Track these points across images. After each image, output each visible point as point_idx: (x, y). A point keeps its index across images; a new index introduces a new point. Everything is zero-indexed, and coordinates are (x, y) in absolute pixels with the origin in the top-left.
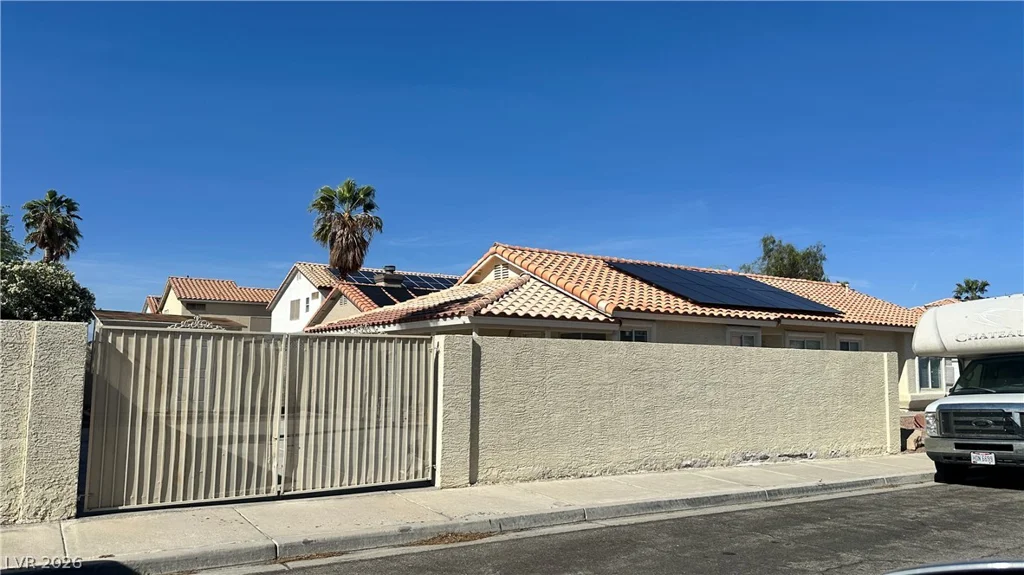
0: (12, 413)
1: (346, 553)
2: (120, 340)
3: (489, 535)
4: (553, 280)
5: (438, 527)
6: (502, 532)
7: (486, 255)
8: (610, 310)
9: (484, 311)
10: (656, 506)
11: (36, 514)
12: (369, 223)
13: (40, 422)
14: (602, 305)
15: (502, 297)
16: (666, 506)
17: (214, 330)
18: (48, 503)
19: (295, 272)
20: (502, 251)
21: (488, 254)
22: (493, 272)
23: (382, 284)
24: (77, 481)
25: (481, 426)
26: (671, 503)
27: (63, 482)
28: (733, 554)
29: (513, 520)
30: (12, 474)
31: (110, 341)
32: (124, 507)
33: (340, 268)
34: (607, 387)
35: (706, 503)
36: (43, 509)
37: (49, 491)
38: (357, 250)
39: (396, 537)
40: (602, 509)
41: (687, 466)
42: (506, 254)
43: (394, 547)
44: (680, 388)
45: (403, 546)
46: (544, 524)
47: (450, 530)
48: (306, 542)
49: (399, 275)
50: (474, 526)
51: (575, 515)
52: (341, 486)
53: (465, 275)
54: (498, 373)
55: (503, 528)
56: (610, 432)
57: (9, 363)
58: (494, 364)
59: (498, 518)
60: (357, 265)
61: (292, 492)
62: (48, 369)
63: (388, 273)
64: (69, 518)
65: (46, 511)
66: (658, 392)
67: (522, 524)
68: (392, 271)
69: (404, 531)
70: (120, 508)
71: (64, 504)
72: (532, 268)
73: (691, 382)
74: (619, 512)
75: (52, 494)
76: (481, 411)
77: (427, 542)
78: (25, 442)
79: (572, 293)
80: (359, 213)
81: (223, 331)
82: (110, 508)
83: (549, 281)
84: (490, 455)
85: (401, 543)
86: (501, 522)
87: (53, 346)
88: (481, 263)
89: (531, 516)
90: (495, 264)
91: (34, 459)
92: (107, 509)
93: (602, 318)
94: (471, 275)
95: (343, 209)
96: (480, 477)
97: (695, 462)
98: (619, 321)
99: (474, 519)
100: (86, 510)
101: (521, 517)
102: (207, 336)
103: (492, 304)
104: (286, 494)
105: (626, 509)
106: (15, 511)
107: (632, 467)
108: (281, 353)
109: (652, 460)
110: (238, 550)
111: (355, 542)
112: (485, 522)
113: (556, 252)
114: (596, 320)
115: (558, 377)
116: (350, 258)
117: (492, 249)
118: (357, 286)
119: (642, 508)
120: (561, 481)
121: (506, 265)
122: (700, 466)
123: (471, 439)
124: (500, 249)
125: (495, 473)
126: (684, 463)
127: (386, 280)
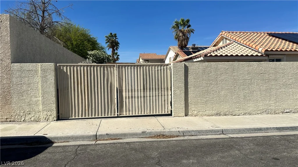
0: (37, 90)
1: (121, 139)
2: (65, 68)
3: (177, 136)
4: (242, 42)
5: (157, 132)
6: (184, 136)
7: (219, 36)
8: (263, 51)
9: (209, 55)
10: (260, 130)
11: (45, 119)
12: (189, 32)
13: (44, 93)
14: (260, 50)
15: (219, 49)
16: (265, 130)
17: (93, 64)
18: (48, 116)
19: (170, 50)
20: (224, 34)
21: (220, 35)
22: (222, 42)
23: (191, 50)
24: (55, 110)
25: (189, 96)
26: (267, 129)
27: (52, 110)
28: (278, 159)
29: (189, 132)
30: (39, 107)
31: (62, 69)
32: (71, 118)
33: (181, 46)
34: (247, 81)
35: (287, 129)
36: (47, 118)
37: (48, 113)
38: (186, 40)
39: (140, 134)
40: (232, 130)
41: (287, 112)
42: (225, 35)
43: (139, 138)
44: (284, 81)
45: (142, 138)
46: (203, 134)
47: (162, 133)
48: (107, 134)
49: (197, 47)
50: (172, 133)
51: (218, 131)
52: (138, 114)
53: (212, 44)
54: (196, 76)
55: (184, 134)
56: (248, 98)
57: (34, 76)
58: (194, 73)
59: (183, 130)
60: (186, 45)
61: (122, 116)
62: (44, 77)
63: (193, 46)
64: (54, 121)
65: (48, 118)
66: (273, 83)
67: (193, 133)
68: (194, 46)
69: (144, 133)
70: (70, 118)
71: (53, 116)
72: (234, 38)
73: (290, 78)
74: (240, 131)
75: (49, 113)
76: (189, 90)
77: (152, 137)
78: (40, 99)
79: (249, 46)
80: (186, 29)
81: (96, 64)
82: (67, 119)
83: (240, 43)
84: (193, 106)
85: (142, 137)
86: (183, 132)
87: (45, 70)
88: (218, 39)
89: (197, 131)
90: (222, 39)
91: (43, 104)
92: (66, 118)
93: (259, 54)
94: (214, 44)
95: (181, 28)
96: (190, 114)
97: (291, 111)
98: (267, 55)
99: (174, 130)
100: (60, 118)
101: (192, 131)
102: (91, 66)
103: (214, 52)
104: (120, 116)
105: (243, 130)
106: (40, 118)
107: (259, 112)
108: (115, 71)
109: (269, 110)
110: (83, 136)
111: (125, 135)
112: (177, 131)
113: (247, 32)
114: (257, 55)
115: (223, 77)
116: (184, 43)
117: (221, 33)
118: (183, 51)
119: (252, 130)
120: (225, 117)
121: (226, 39)
122: (294, 113)
123: (185, 100)
124: (224, 33)
125: (196, 112)
126: (285, 111)
127: (192, 49)
